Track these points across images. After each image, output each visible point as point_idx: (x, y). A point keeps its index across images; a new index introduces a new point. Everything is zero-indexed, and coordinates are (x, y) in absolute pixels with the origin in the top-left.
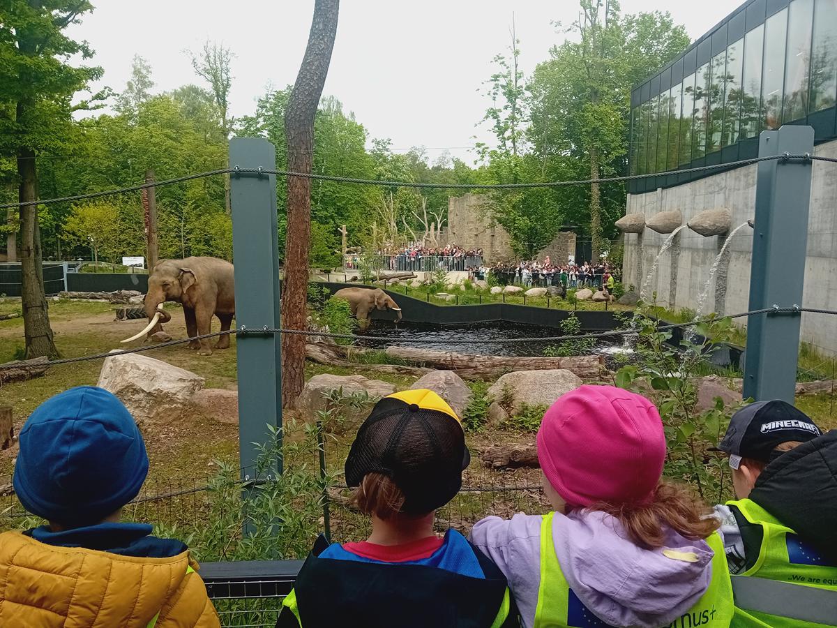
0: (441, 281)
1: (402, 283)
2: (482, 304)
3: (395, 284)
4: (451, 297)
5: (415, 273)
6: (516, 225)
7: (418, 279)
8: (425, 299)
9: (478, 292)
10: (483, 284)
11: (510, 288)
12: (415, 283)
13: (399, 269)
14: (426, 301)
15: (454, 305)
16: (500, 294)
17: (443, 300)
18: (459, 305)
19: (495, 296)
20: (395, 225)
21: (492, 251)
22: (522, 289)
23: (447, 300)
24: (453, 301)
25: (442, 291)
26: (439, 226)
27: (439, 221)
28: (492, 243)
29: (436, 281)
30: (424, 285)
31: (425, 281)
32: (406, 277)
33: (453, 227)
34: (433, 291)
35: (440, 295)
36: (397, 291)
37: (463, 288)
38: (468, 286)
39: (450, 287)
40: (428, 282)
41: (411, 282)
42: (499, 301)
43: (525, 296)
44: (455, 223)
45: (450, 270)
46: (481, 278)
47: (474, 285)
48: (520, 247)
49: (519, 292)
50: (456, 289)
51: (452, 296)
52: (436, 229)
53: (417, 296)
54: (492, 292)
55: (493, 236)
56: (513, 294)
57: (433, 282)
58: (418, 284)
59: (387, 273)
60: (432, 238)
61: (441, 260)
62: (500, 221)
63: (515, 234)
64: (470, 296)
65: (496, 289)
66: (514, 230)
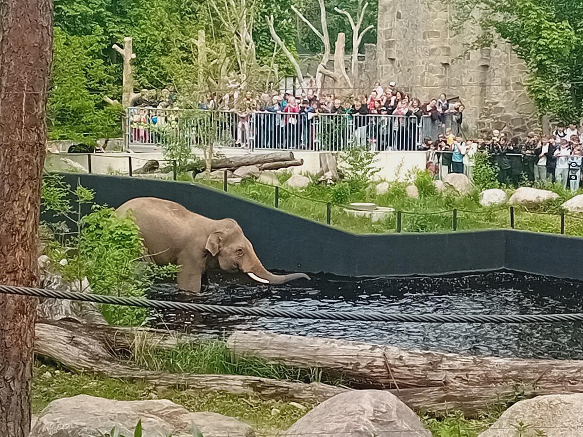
0: (360, 173)
1: (268, 179)
2: (458, 231)
3: (250, 179)
4: (382, 213)
5: (298, 155)
6: (541, 42)
7: (303, 169)
8: (320, 217)
9: (449, 203)
10: (462, 183)
11: (526, 193)
12: (298, 179)
13: (258, 144)
14: (324, 223)
15: (392, 232)
16: (503, 206)
17: (365, 220)
18: (402, 233)
19: (490, 213)
20: (250, 38)
21: (482, 103)
22: (555, 196)
23: (375, 219)
24: (389, 224)
25: (362, 198)
26: (356, 42)
27: (356, 29)
28: (483, 85)
29: (349, 174)
30: (318, 184)
31: (322, 174)
32: (276, 165)
33: (390, 44)
34: (340, 198)
35: (358, 209)
36: (254, 196)
37: (413, 191)
38: (425, 188)
39: (382, 189)
40: (329, 175)
41: (287, 177)
42: (501, 223)
43: (562, 213)
44: (394, 34)
45: (381, 148)
46: (458, 168)
47: (439, 184)
48: (552, 94)
49: (549, 202)
50: (396, 194)
51: (387, 209)
52: (348, 48)
53: (303, 210)
54: (482, 202)
55: (487, 66)
56: (534, 207)
57: (342, 177)
58: (305, 182)
59: (231, 153)
60: (340, 71)
61: (359, 123)
62: (503, 31)
63: (540, 64)
64: (429, 211)
65: (493, 196)
66: (538, 52)
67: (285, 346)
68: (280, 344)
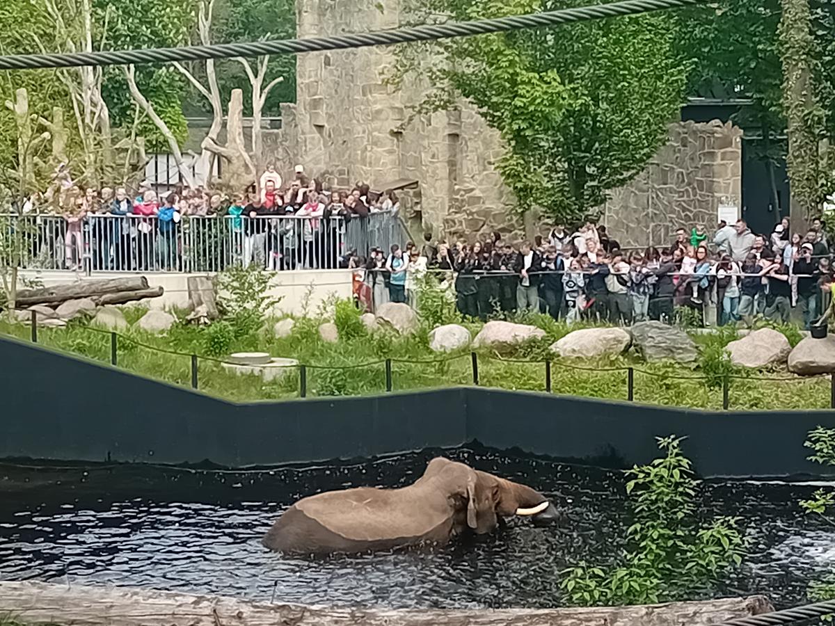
0: (250, 305)
1: (110, 319)
2: (393, 392)
3: (84, 319)
4: (284, 365)
5: (155, 279)
6: (518, 102)
7: (167, 299)
8: (183, 376)
9: (383, 348)
10: (401, 317)
11: (500, 330)
12: (157, 318)
13: (98, 263)
14: (188, 386)
15: (294, 396)
16: (464, 350)
17: (253, 379)
18: (309, 397)
19: (443, 361)
21: (451, 191)
22: (540, 333)
23: (268, 377)
24: (289, 384)
25: (253, 345)
26: (258, 103)
27: (256, 83)
28: (452, 164)
29: (234, 308)
30: (186, 323)
31: (192, 308)
32: (121, 296)
33: (316, 104)
34: (218, 346)
35: (244, 361)
36: (81, 349)
37: (329, 332)
38: (348, 327)
39: (284, 329)
40: (202, 310)
41: (140, 313)
42: (460, 377)
43: (549, 358)
44: (322, 87)
47: (369, 319)
49: (532, 343)
50: (306, 335)
51: (287, 362)
52: (248, 111)
53: (155, 367)
54: (434, 345)
55: (457, 135)
56: (509, 350)
57: (223, 312)
58: (167, 321)
59: (53, 279)
60: (235, 147)
63: (518, 134)
64: (350, 362)
65: (450, 336)
66: (514, 117)
67: (60, 602)
68: (52, 601)
